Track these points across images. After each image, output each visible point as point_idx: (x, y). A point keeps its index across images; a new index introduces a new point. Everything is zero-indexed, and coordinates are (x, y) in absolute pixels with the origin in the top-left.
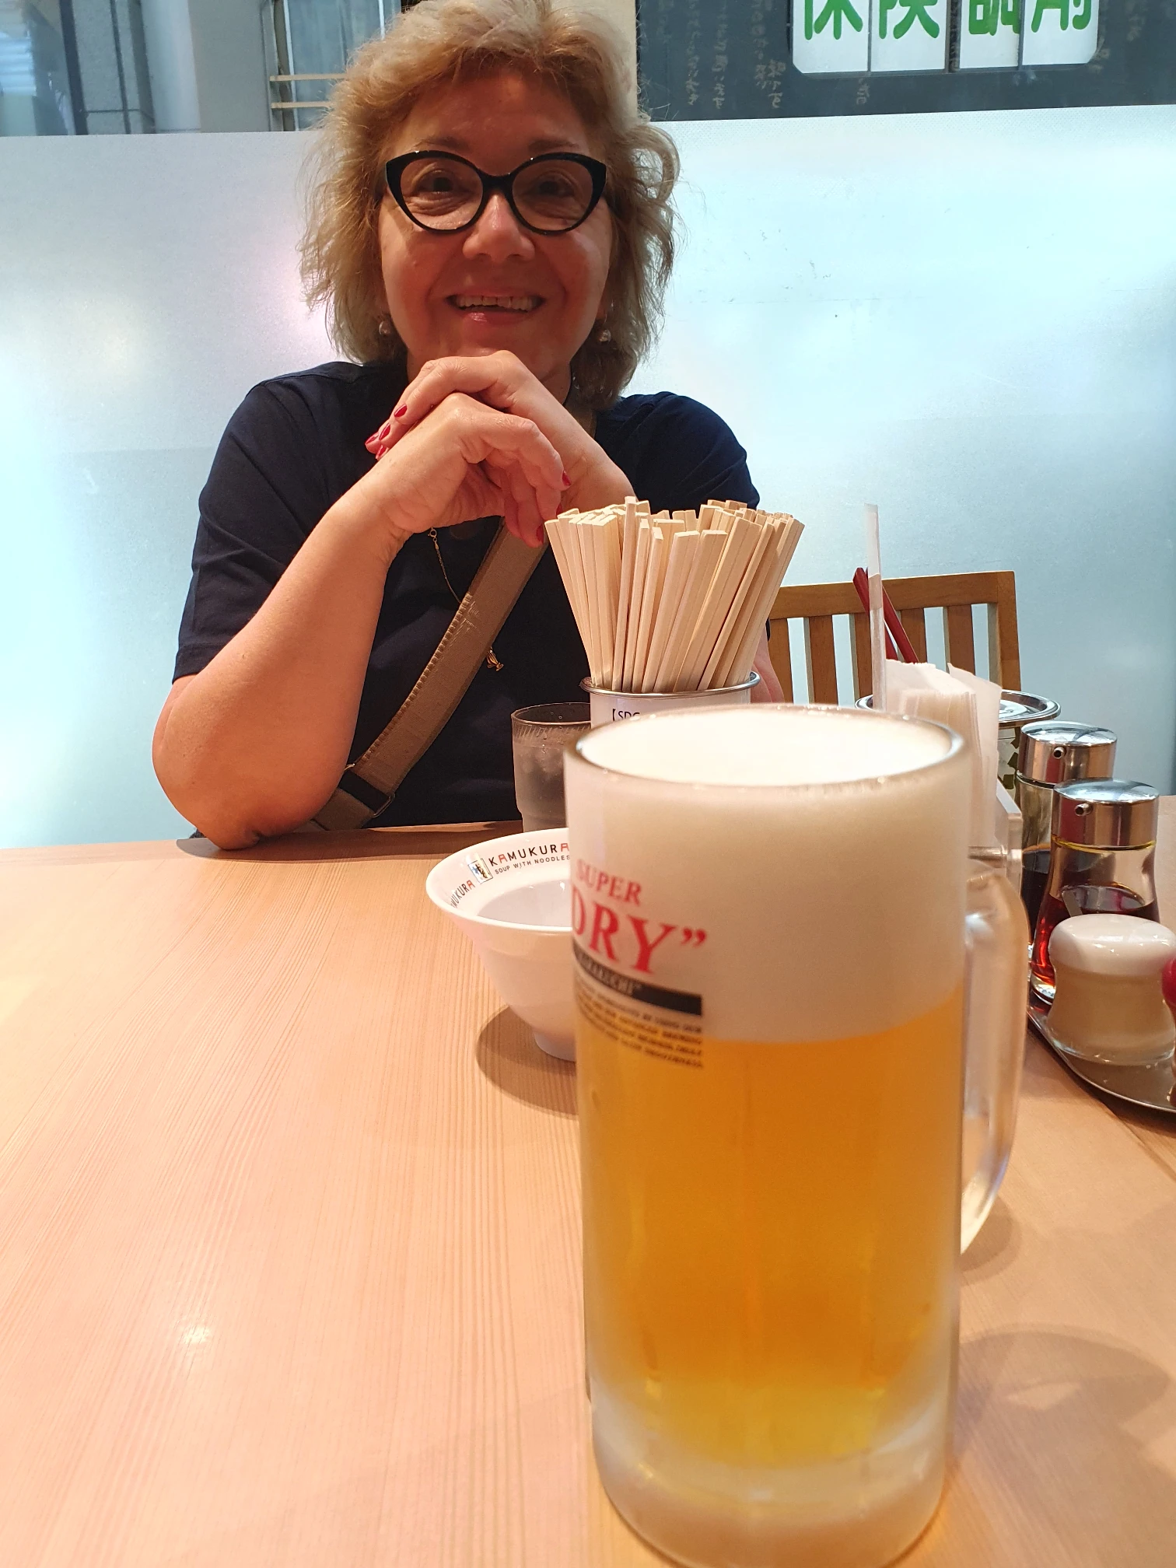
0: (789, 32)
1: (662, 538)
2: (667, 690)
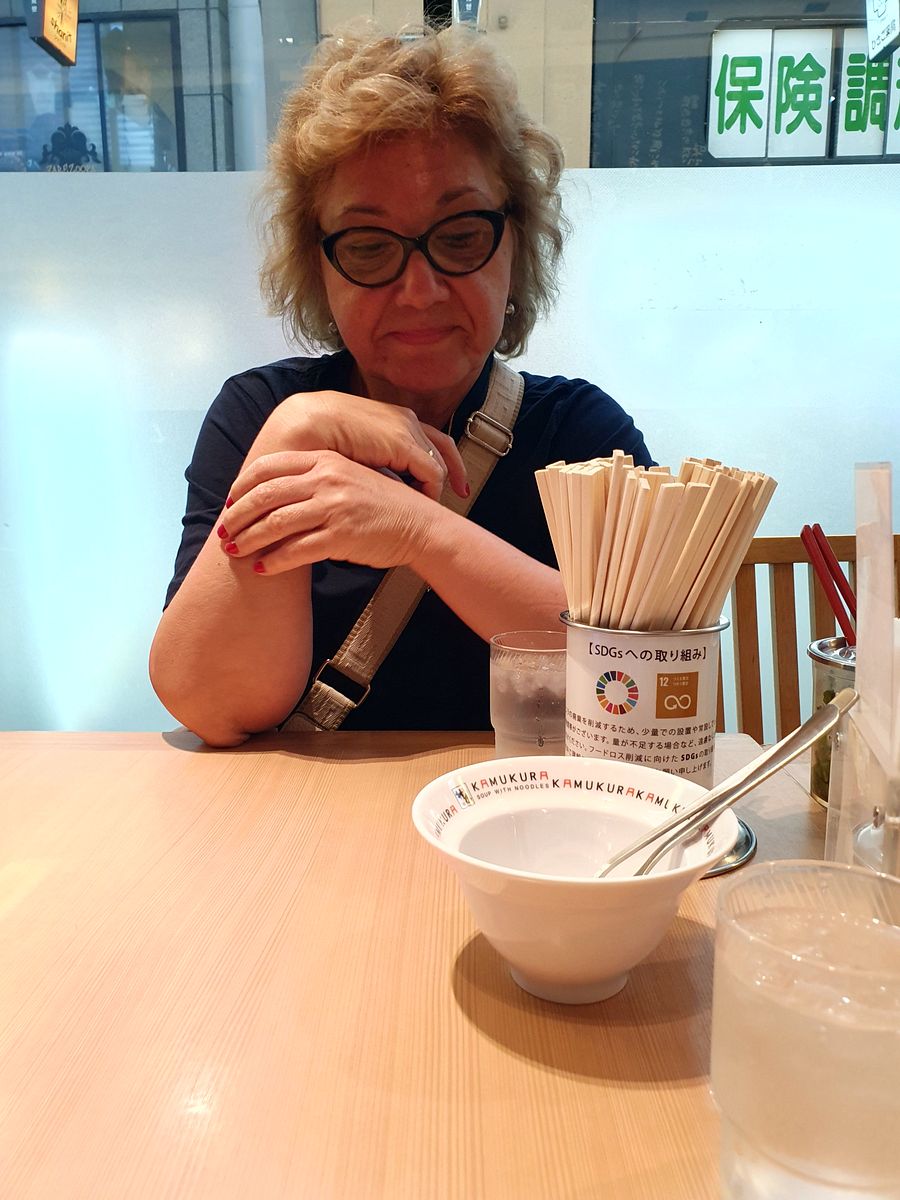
0: (706, 129)
1: (649, 489)
2: (643, 628)
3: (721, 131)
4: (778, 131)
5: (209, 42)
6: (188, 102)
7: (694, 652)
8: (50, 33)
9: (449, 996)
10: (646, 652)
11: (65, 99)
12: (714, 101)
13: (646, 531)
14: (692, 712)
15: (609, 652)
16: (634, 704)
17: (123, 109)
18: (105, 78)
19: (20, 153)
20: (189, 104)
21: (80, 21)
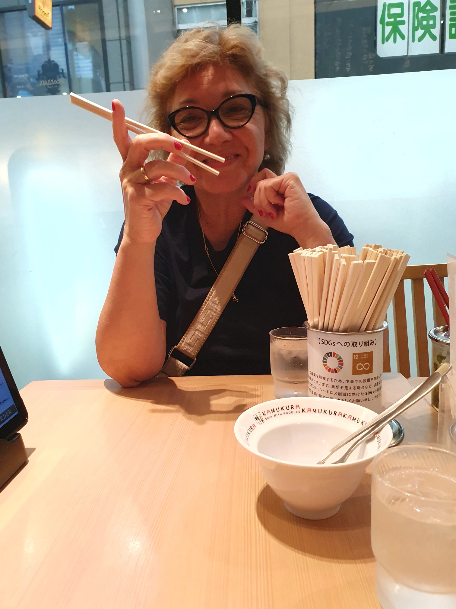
0: (376, 42)
1: (346, 264)
2: (345, 331)
3: (383, 43)
4: (413, 41)
5: (118, 13)
6: (108, 44)
7: (371, 342)
8: (39, 13)
9: (255, 518)
10: (347, 342)
11: (48, 47)
12: (379, 27)
13: (345, 284)
14: (370, 371)
15: (328, 342)
16: (341, 368)
17: (76, 50)
18: (66, 34)
19: (26, 75)
20: (109, 45)
21: (53, 6)
